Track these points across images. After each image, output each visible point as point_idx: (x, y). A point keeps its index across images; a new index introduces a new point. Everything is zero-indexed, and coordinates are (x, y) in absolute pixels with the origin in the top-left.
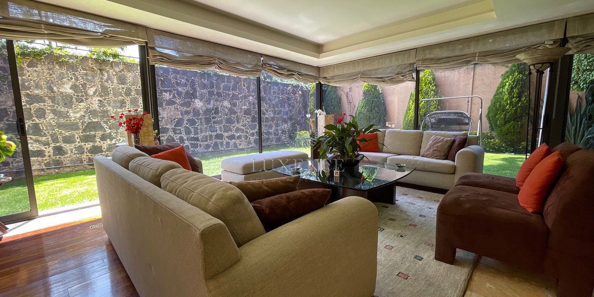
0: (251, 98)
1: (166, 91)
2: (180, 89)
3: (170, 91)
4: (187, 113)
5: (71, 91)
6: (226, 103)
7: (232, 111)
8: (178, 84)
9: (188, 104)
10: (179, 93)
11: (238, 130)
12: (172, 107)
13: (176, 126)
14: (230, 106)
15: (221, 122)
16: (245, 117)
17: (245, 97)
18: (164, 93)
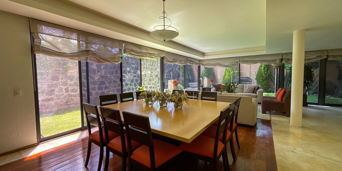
0: (158, 69)
1: (128, 67)
2: (133, 66)
3: (129, 67)
4: (135, 76)
5: (95, 67)
6: (149, 72)
7: (151, 76)
8: (132, 64)
9: (135, 73)
10: (133, 68)
11: (153, 84)
12: (130, 74)
13: (131, 82)
14: (150, 73)
15: (147, 80)
16: (156, 78)
17: (156, 69)
18: (127, 68)
